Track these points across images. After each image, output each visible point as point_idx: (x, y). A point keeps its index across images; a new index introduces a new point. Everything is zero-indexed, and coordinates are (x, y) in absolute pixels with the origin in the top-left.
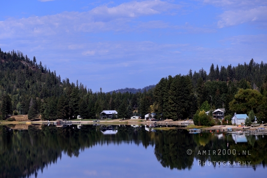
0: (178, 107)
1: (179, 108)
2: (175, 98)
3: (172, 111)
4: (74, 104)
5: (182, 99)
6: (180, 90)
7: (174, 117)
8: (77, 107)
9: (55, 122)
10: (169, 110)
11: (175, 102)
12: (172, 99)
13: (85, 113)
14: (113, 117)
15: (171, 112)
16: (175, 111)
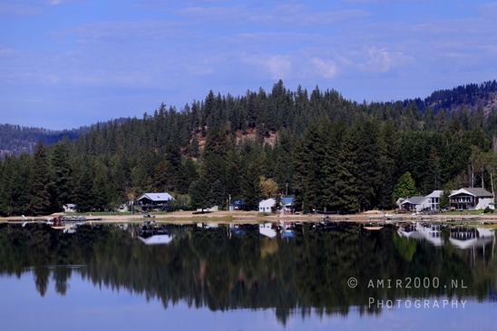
0: (361, 185)
1: (364, 187)
2: (356, 166)
3: (350, 193)
4: (59, 180)
5: (369, 168)
6: (367, 150)
7: (353, 205)
8: (65, 186)
9: (49, 218)
10: (342, 191)
11: (354, 175)
12: (348, 168)
13: (90, 198)
14: (168, 207)
15: (345, 196)
16: (354, 193)
